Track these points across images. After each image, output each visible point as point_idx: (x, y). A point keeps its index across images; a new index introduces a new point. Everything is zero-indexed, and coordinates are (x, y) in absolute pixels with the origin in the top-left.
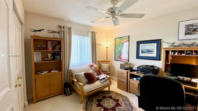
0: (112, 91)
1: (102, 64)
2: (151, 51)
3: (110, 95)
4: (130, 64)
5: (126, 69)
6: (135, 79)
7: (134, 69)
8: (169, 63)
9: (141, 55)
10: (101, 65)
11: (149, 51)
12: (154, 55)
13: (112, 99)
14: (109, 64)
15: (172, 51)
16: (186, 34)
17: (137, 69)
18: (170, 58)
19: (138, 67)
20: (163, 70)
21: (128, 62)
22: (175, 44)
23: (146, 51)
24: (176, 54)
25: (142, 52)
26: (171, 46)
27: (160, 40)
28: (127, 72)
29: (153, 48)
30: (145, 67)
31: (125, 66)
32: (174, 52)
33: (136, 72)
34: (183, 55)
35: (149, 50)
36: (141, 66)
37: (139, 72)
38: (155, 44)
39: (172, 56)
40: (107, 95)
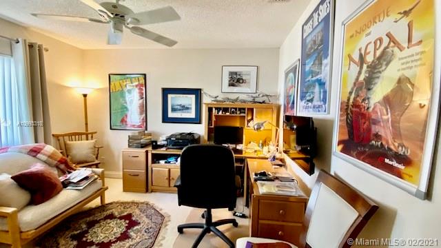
0: (111, 204)
1: (68, 142)
2: (188, 108)
3: (109, 212)
4: (150, 135)
5: (143, 146)
6: (162, 162)
7: (159, 143)
8: (213, 127)
9: (171, 115)
10: (65, 144)
11: (185, 108)
12: (192, 115)
13: (115, 218)
14: (93, 141)
15: (216, 108)
16: (231, 85)
17: (165, 143)
18: (214, 119)
19: (168, 139)
20: (206, 138)
21: (146, 129)
22: (218, 99)
23: (179, 107)
24: (220, 113)
25: (174, 110)
26: (214, 101)
27: (200, 90)
28: (147, 152)
29: (190, 103)
30: (179, 137)
31: (141, 139)
32: (218, 109)
33: (164, 149)
34: (228, 114)
35: (184, 106)
36: (172, 136)
37: (171, 146)
38: (193, 97)
39: (216, 116)
40: (99, 216)
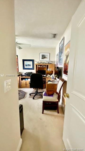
2: (30, 65)
4: (20, 73)
5: (18, 76)
6: (24, 80)
8: (37, 70)
9: (25, 67)
12: (31, 67)
15: (38, 65)
16: (42, 59)
17: (24, 75)
19: (25, 73)
21: (18, 71)
22: (39, 62)
23: (27, 65)
24: (39, 67)
27: (34, 60)
30: (28, 73)
37: (26, 76)
38: (32, 62)
